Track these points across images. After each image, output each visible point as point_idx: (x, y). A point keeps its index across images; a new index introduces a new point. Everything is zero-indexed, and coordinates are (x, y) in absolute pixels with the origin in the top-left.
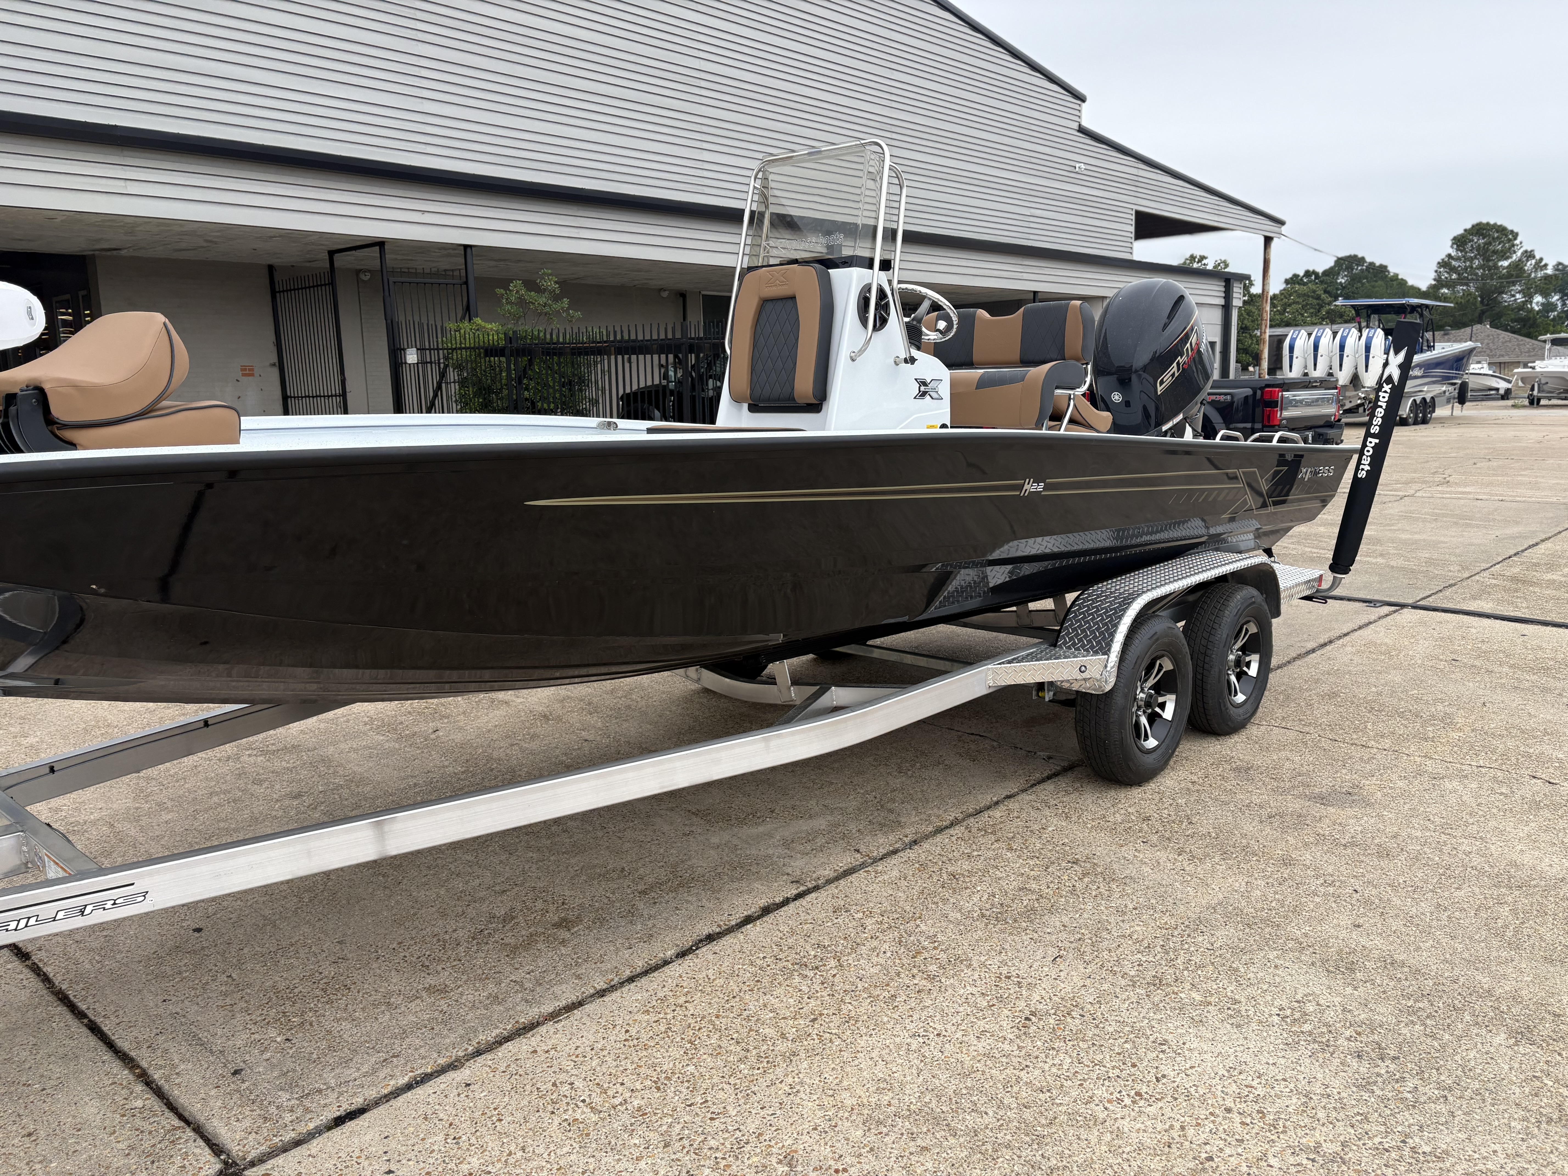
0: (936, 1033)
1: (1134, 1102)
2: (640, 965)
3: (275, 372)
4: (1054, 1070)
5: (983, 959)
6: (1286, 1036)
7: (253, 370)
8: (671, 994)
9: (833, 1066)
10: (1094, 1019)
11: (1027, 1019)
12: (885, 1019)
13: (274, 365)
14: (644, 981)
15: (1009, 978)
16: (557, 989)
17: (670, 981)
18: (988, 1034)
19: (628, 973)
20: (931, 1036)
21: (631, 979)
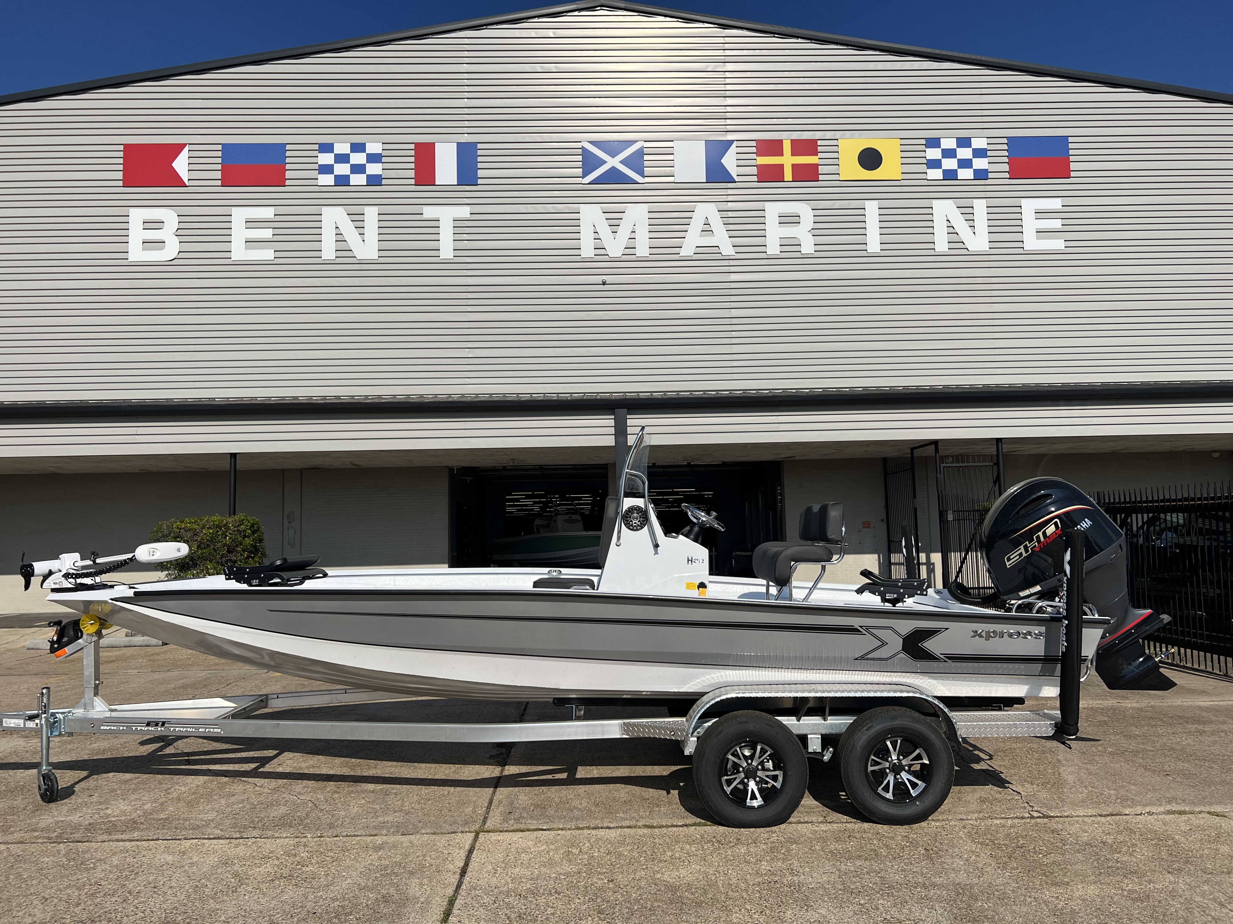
3: (884, 526)
7: (870, 524)
13: (883, 520)
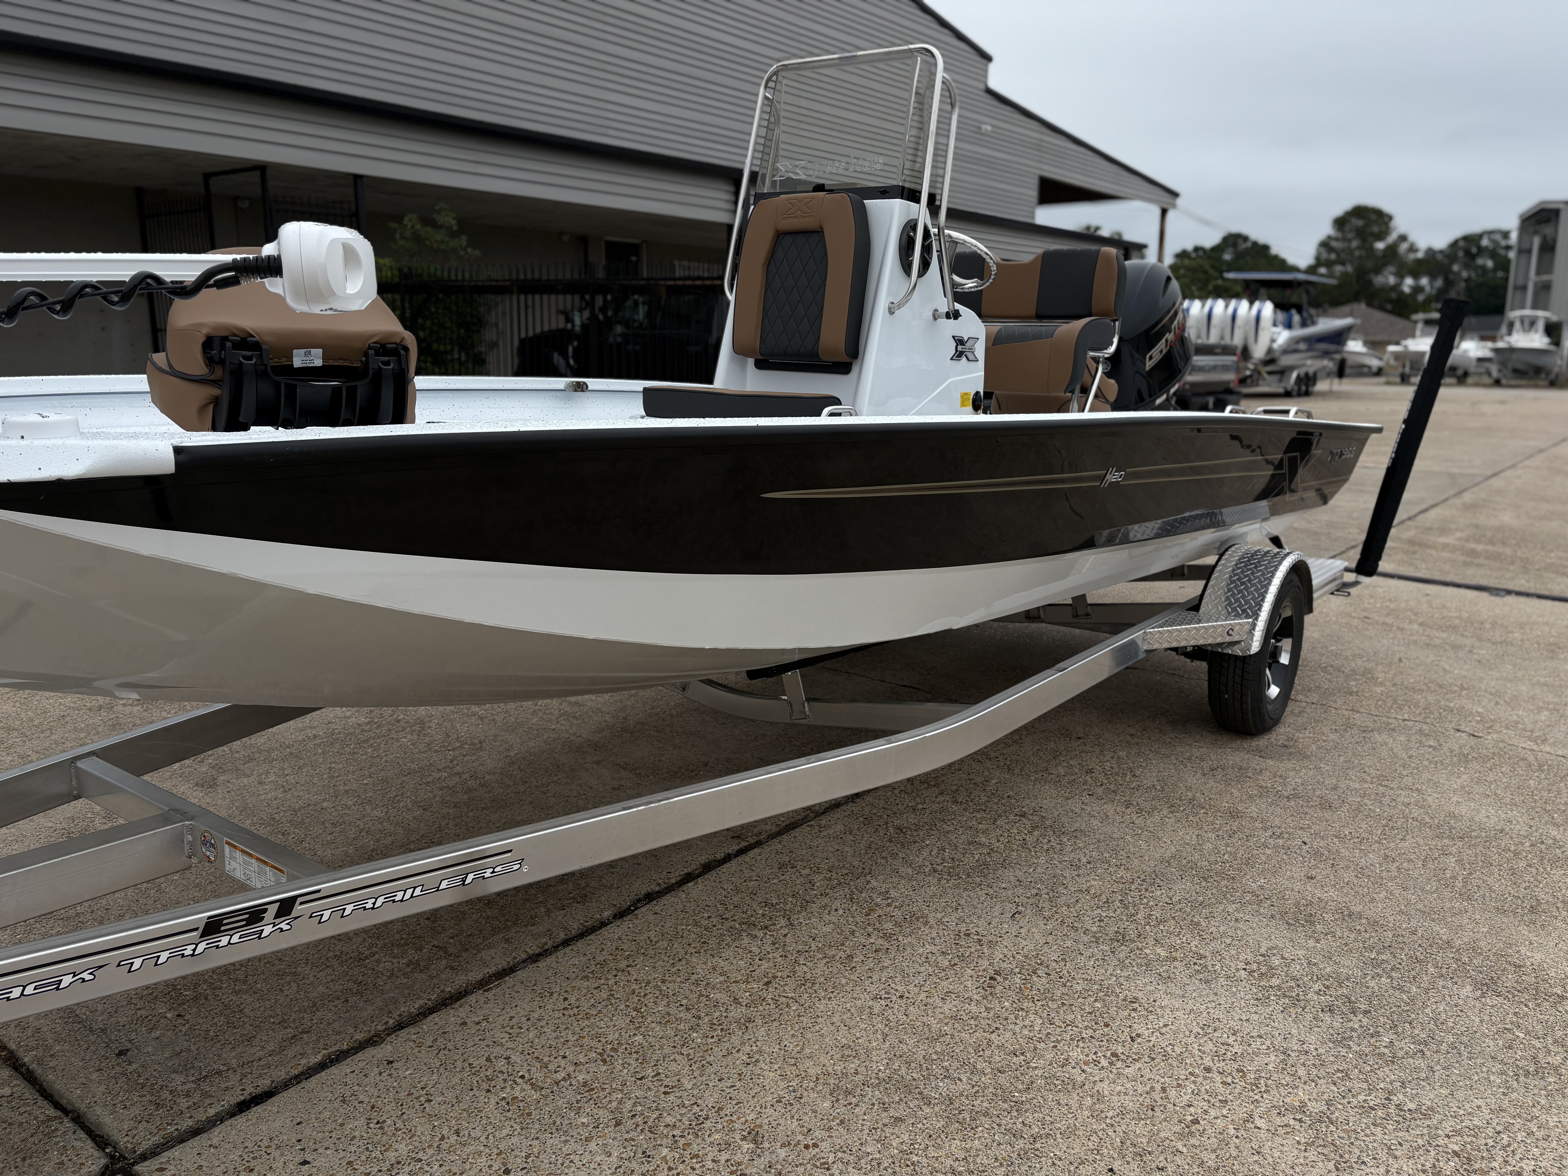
0: (898, 995)
1: (1111, 1063)
2: (575, 927)
4: (1026, 1032)
5: (939, 915)
6: (1255, 991)
8: (611, 958)
9: (792, 1032)
10: (1061, 978)
11: (991, 978)
12: (844, 981)
14: (581, 944)
15: (968, 935)
16: (485, 955)
17: (609, 944)
18: (953, 996)
19: (562, 936)
20: (894, 998)
21: (566, 943)
